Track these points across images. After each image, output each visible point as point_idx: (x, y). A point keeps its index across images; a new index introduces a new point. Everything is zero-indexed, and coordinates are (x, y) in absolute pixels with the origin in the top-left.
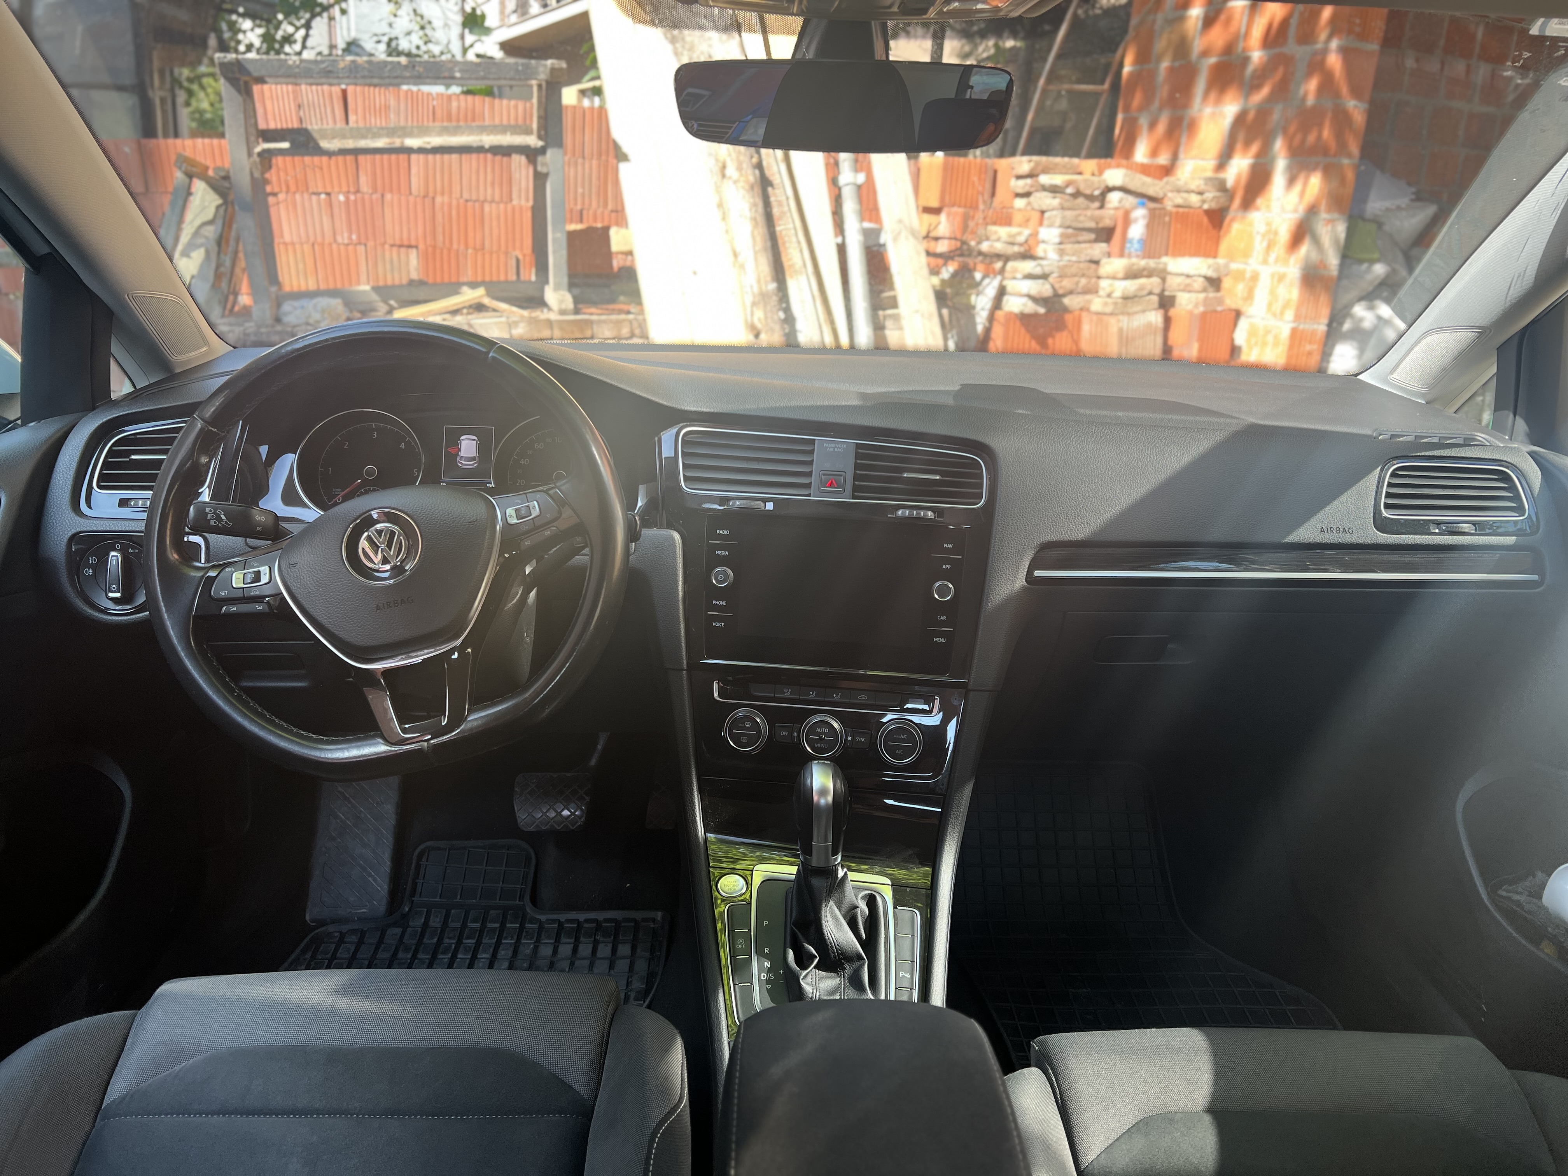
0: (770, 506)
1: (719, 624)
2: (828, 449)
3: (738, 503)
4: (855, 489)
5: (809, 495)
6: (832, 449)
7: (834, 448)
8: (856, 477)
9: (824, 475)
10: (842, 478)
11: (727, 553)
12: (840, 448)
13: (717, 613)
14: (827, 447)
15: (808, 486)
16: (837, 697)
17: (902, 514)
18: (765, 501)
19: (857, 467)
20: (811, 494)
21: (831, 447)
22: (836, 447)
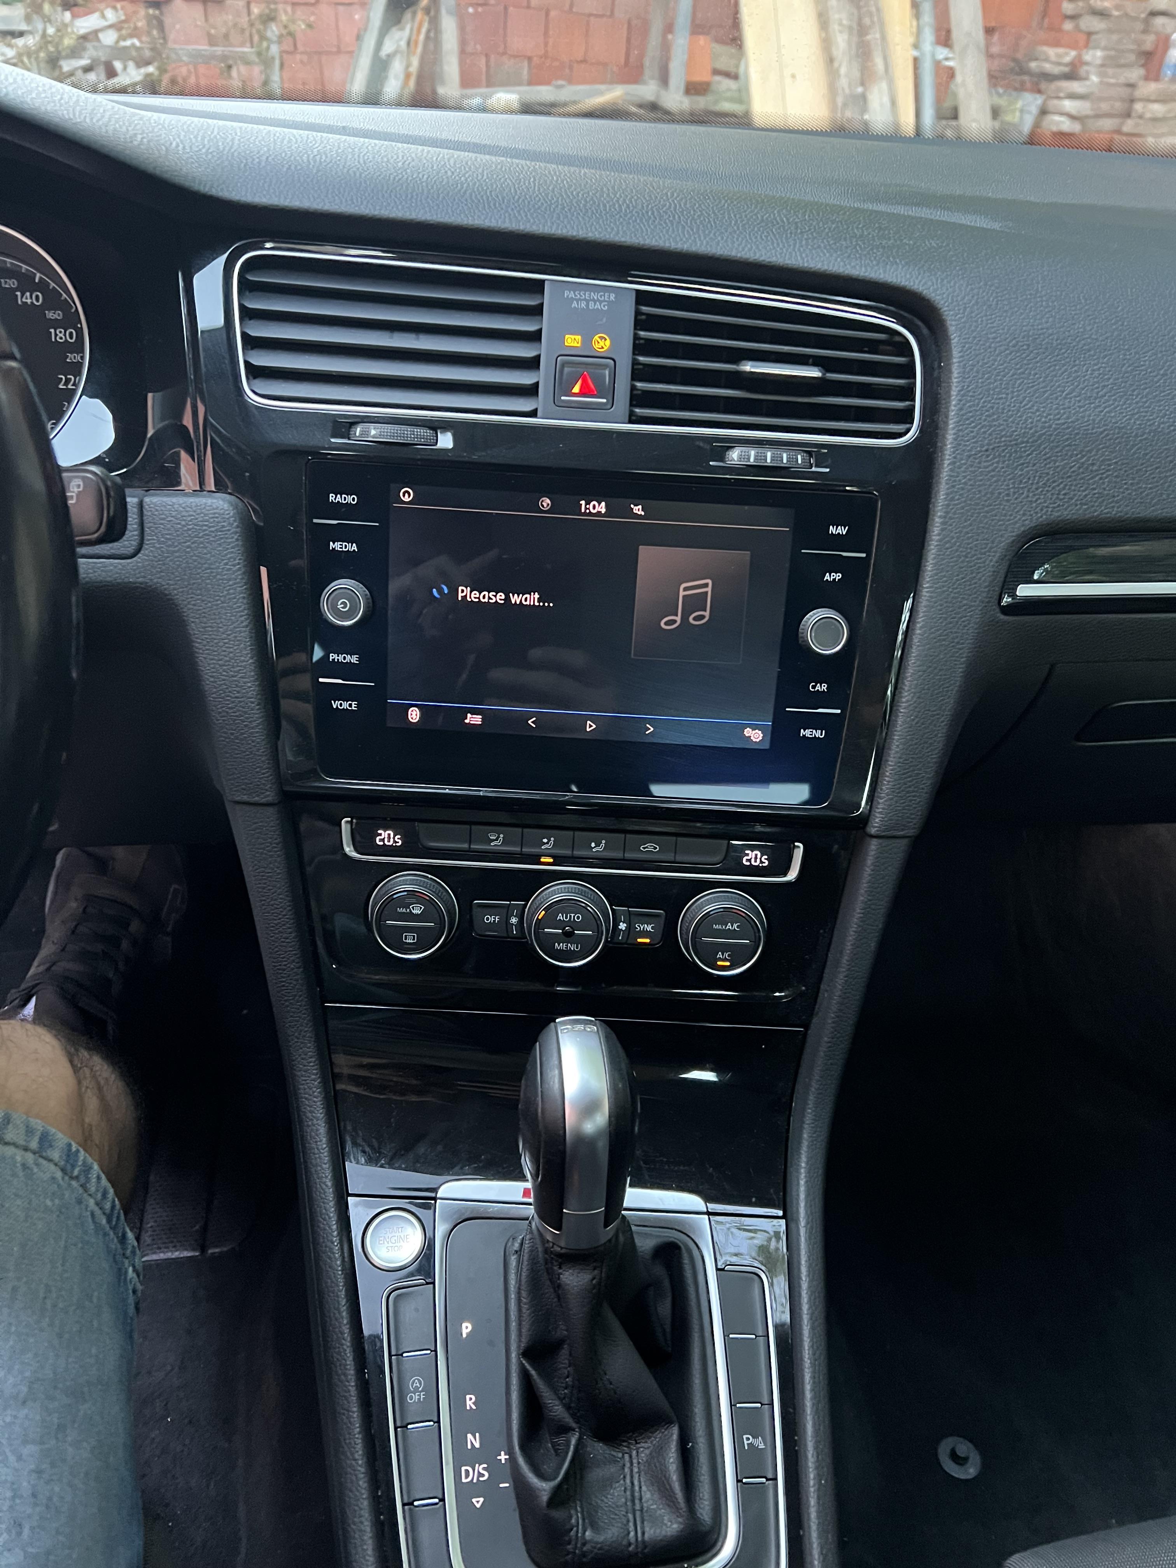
0: (446, 441)
1: (345, 705)
2: (575, 304)
3: (373, 432)
4: (638, 399)
5: (533, 414)
6: (583, 305)
7: (588, 301)
8: (638, 373)
9: (567, 365)
10: (607, 372)
11: (354, 547)
12: (601, 302)
13: (340, 681)
14: (572, 300)
15: (532, 391)
16: (598, 848)
17: (741, 456)
18: (436, 426)
19: (640, 347)
20: (536, 410)
21: (581, 300)
22: (593, 300)
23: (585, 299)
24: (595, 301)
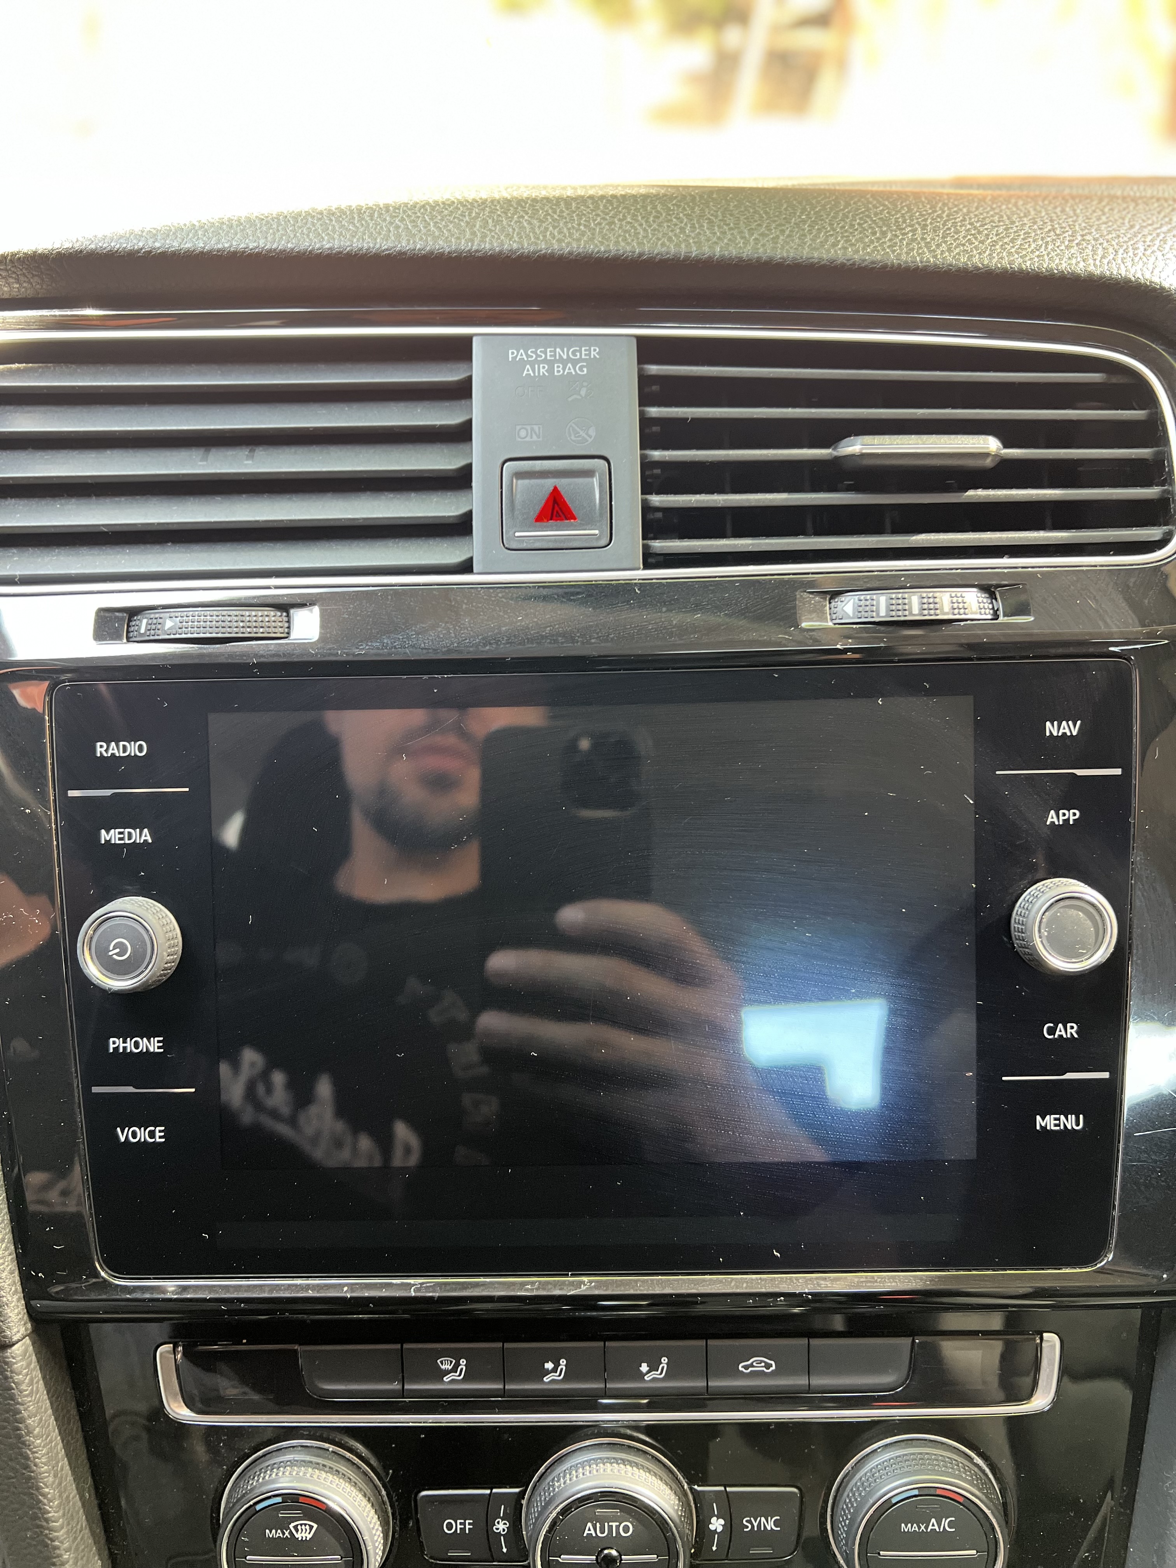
0: (307, 625)
1: (143, 1134)
2: (528, 370)
3: (169, 624)
4: (654, 524)
5: (466, 567)
6: (542, 370)
7: (551, 363)
8: (655, 478)
9: (520, 475)
10: (595, 481)
11: (146, 836)
12: (574, 363)
13: (130, 1089)
14: (523, 363)
15: (459, 527)
16: (654, 1374)
17: (858, 608)
18: (287, 604)
19: (653, 433)
20: (471, 560)
21: (539, 363)
22: (561, 360)
23: (545, 361)
24: (564, 363)
